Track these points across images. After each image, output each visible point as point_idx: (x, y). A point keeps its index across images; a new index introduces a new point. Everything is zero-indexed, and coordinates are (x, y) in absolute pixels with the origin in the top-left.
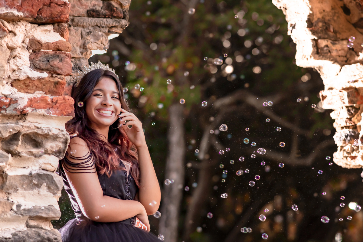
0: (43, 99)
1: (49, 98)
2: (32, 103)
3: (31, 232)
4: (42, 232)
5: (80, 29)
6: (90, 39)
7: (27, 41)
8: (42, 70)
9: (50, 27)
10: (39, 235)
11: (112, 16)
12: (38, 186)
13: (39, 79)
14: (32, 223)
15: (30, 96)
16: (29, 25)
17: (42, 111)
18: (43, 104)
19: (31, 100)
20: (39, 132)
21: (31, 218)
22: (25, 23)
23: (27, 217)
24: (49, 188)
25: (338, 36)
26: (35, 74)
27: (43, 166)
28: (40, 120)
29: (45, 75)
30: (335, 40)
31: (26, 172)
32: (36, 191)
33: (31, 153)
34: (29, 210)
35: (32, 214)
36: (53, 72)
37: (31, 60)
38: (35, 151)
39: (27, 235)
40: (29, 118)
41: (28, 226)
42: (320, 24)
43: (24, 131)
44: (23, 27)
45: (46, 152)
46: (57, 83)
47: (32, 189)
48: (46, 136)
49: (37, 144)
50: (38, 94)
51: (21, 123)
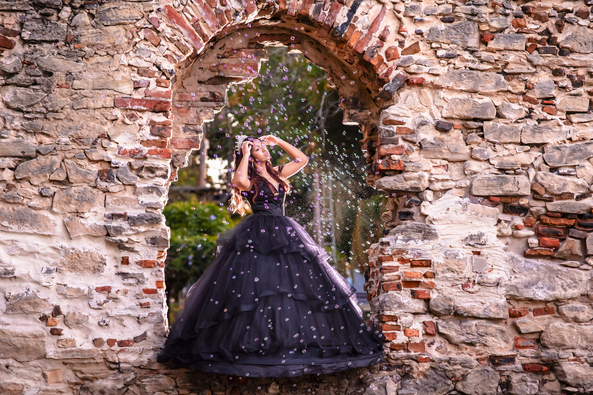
0: (155, 150)
1: (159, 149)
2: (150, 152)
3: (147, 214)
4: (152, 215)
5: (196, 109)
6: (202, 114)
7: (149, 121)
8: (156, 135)
9: (161, 114)
10: (151, 216)
11: (214, 101)
12: (152, 192)
13: (154, 140)
14: (149, 210)
15: (149, 148)
16: (150, 113)
17: (154, 156)
18: (155, 153)
19: (149, 151)
20: (153, 166)
21: (148, 208)
22: (148, 112)
23: (146, 207)
24: (157, 194)
25: (365, 107)
26: (152, 138)
27: (155, 183)
28: (154, 160)
29: (157, 138)
30: (362, 109)
31: (146, 186)
32: (151, 195)
33: (149, 177)
34: (147, 204)
35: (148, 206)
36: (161, 136)
37: (151, 131)
38: (151, 175)
39: (145, 216)
40: (149, 160)
41: (146, 211)
42: (351, 100)
43: (146, 166)
44: (147, 115)
45: (156, 176)
46: (163, 142)
47: (149, 194)
48: (157, 168)
49: (153, 172)
50: (153, 148)
51: (144, 162)
